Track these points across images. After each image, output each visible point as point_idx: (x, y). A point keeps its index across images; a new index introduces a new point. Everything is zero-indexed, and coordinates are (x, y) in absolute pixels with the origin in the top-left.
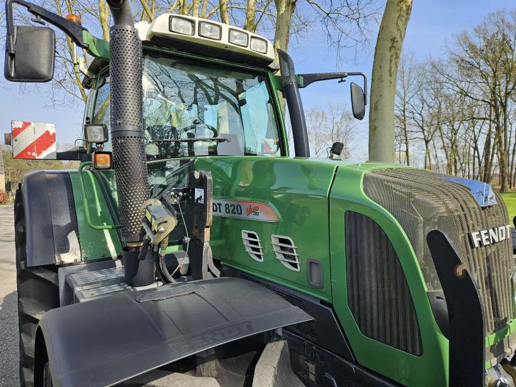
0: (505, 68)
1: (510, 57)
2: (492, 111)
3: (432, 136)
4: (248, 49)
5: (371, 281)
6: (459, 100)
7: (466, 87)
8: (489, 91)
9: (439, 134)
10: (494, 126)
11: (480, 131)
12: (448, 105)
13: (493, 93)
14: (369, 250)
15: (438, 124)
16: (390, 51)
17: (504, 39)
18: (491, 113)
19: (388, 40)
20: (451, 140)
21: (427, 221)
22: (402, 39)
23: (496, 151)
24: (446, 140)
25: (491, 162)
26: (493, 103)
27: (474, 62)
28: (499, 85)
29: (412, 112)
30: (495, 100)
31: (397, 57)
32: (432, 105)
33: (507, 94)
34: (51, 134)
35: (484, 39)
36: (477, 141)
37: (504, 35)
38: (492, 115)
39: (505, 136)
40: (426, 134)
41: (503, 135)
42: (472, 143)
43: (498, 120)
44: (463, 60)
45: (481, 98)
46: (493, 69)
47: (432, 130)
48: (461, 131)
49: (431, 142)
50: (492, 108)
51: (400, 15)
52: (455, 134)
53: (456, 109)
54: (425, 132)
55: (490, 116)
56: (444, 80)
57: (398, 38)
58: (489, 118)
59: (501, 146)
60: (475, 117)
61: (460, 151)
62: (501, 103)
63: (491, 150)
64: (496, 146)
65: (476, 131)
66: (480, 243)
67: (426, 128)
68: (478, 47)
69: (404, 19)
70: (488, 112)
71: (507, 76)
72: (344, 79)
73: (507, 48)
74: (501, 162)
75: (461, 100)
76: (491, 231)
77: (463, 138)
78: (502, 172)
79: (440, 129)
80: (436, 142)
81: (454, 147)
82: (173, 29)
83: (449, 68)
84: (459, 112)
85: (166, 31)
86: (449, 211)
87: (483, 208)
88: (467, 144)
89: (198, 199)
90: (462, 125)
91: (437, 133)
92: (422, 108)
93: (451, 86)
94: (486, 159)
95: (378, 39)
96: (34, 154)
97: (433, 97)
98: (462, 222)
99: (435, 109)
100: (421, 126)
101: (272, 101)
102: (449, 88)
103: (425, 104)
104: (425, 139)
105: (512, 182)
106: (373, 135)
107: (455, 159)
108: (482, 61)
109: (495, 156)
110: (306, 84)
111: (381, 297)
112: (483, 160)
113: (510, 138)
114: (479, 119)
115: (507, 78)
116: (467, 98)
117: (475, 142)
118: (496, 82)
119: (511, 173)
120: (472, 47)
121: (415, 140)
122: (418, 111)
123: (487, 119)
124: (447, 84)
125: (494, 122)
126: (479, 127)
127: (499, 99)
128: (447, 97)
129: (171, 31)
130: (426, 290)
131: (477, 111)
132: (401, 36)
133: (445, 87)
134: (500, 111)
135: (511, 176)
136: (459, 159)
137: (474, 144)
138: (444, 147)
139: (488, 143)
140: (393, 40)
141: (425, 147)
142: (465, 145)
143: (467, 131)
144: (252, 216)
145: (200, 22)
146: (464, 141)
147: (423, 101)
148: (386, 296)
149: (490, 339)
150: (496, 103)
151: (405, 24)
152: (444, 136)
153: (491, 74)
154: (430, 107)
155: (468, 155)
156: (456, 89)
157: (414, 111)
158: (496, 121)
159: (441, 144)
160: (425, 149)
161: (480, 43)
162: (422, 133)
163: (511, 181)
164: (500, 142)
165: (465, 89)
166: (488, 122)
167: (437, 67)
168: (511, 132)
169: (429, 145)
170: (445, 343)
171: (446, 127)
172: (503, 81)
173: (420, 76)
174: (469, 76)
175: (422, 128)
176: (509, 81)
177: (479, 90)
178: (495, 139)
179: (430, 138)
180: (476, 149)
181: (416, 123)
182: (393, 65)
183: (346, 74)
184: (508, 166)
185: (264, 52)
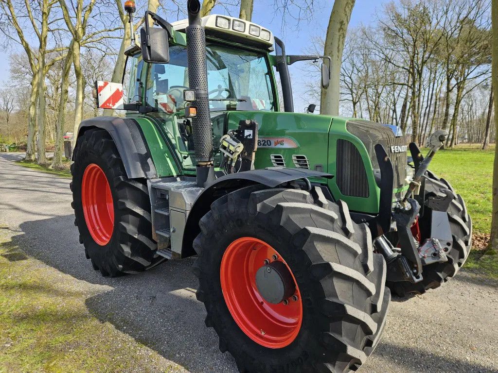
0: (424, 39)
1: (428, 28)
2: (410, 77)
3: (359, 99)
4: (259, 38)
5: (347, 172)
6: (384, 66)
7: (390, 53)
8: (409, 59)
9: (365, 97)
10: (410, 91)
11: (399, 95)
12: (375, 69)
13: (412, 61)
14: (347, 156)
15: (365, 88)
16: (339, 31)
17: (424, 12)
18: (409, 79)
19: (337, 23)
20: (374, 103)
21: (374, 142)
22: (348, 22)
23: (410, 113)
24: (371, 102)
25: (406, 124)
26: (411, 70)
27: (399, 31)
28: (417, 54)
29: (343, 75)
30: (413, 68)
31: (344, 37)
32: (360, 69)
33: (424, 63)
34: (120, 91)
35: (409, 9)
36: (396, 104)
37: (424, 8)
38: (410, 81)
39: (419, 100)
40: (354, 96)
41: (417, 99)
42: (392, 105)
43: (414, 86)
44: (389, 29)
45: (402, 65)
46: (413, 39)
47: (360, 92)
48: (384, 95)
49: (358, 103)
50: (410, 75)
51: (347, 3)
52: (379, 97)
53: (381, 74)
54: (354, 94)
55: (408, 82)
56: (372, 46)
57: (345, 22)
58: (407, 84)
59: (414, 109)
60: (396, 82)
61: (382, 113)
62: (418, 70)
63: (407, 113)
64: (411, 109)
65: (396, 95)
66: (394, 151)
67: (355, 91)
68: (403, 17)
69: (350, 6)
70: (407, 78)
71: (424, 45)
72: (317, 60)
73: (426, 19)
74: (414, 123)
75: (385, 66)
76: (399, 147)
77: (385, 100)
78: (414, 132)
79: (366, 92)
80: (362, 104)
81: (377, 109)
82: (218, 25)
83: (377, 36)
84: (383, 77)
85: (214, 26)
86: (383, 138)
87: (396, 137)
88: (388, 107)
89: (247, 136)
90: (385, 89)
91: (364, 96)
92: (352, 72)
93: (377, 53)
94: (402, 121)
95: (330, 21)
96: (111, 105)
97: (362, 61)
98: (388, 142)
99: (363, 73)
100: (350, 89)
101: (270, 73)
102: (375, 54)
103: (355, 69)
104: (353, 101)
105: (422, 141)
106: (324, 98)
107: (377, 120)
108: (405, 31)
109: (410, 118)
110: (291, 63)
111: (352, 176)
112: (400, 122)
113: (423, 102)
114: (399, 84)
115: (424, 48)
116: (390, 64)
117: (395, 105)
118: (415, 51)
119: (421, 133)
120: (398, 16)
121: (344, 101)
122: (349, 74)
123: (405, 85)
124: (374, 51)
125: (410, 87)
126: (398, 92)
127: (416, 66)
128: (374, 63)
129: (216, 26)
130: (372, 170)
131: (397, 77)
132: (347, 19)
133: (372, 53)
134: (416, 78)
135: (421, 136)
136: (381, 121)
137: (393, 107)
138: (368, 109)
139: (405, 106)
140: (342, 23)
141: (352, 107)
142: (386, 108)
143: (388, 94)
144: (279, 146)
145: (234, 20)
146: (386, 104)
147: (354, 65)
148: (355, 175)
149: (395, 191)
150: (413, 70)
151: (351, 10)
152: (369, 98)
153: (412, 43)
154: (359, 71)
155: (387, 116)
156: (382, 55)
157: (345, 74)
158: (413, 86)
159: (366, 106)
160: (353, 110)
161: (405, 14)
162: (351, 95)
163: (420, 140)
164: (414, 106)
165: (389, 56)
166: (406, 87)
167: (367, 33)
168: (424, 97)
169: (356, 107)
170: (378, 190)
171: (372, 90)
172: (421, 50)
173: (352, 41)
174: (394, 44)
175: (352, 91)
176: (426, 51)
177: (401, 58)
178: (410, 103)
179: (357, 100)
180: (394, 111)
181: (346, 86)
182: (341, 43)
183: (318, 57)
184: (420, 127)
185: (268, 39)
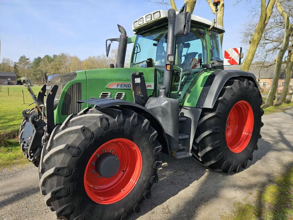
4: (152, 20)
129: (134, 28)
145: (138, 20)
185: (159, 17)
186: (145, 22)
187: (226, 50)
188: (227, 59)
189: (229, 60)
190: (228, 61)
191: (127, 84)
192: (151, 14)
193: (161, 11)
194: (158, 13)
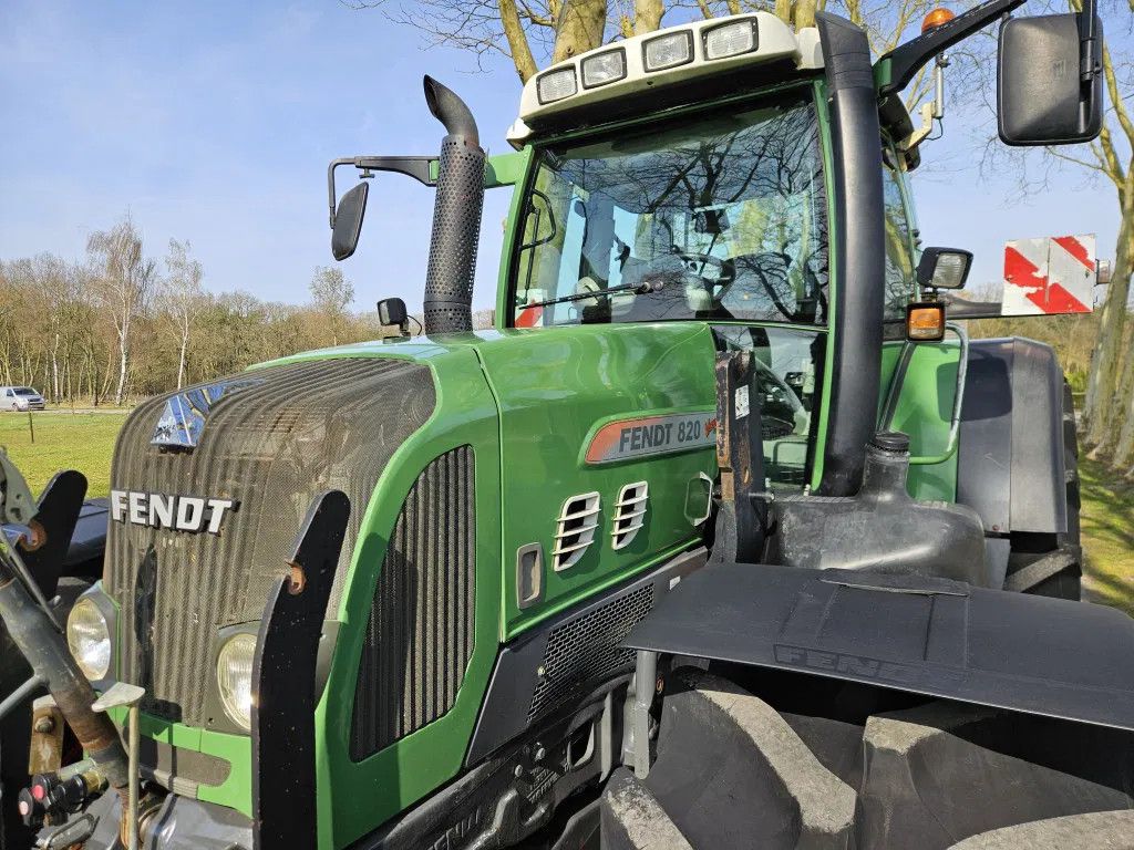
4: (697, 64)
66: (125, 514)
76: (155, 499)
82: (544, 98)
85: (538, 107)
129: (541, 103)
145: (583, 62)
185: (749, 47)
186: (636, 73)
187: (1013, 245)
188: (1022, 285)
189: (1033, 290)
190: (1028, 295)
191: (652, 428)
192: (690, 33)
193: (761, 16)
194: (745, 29)
